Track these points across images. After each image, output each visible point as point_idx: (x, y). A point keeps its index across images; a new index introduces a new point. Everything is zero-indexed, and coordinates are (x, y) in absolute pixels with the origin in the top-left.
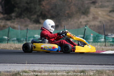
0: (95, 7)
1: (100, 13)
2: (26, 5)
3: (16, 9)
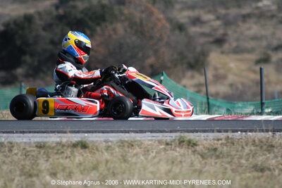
0: (222, 53)
1: (232, 65)
2: (50, 47)
3: (27, 58)
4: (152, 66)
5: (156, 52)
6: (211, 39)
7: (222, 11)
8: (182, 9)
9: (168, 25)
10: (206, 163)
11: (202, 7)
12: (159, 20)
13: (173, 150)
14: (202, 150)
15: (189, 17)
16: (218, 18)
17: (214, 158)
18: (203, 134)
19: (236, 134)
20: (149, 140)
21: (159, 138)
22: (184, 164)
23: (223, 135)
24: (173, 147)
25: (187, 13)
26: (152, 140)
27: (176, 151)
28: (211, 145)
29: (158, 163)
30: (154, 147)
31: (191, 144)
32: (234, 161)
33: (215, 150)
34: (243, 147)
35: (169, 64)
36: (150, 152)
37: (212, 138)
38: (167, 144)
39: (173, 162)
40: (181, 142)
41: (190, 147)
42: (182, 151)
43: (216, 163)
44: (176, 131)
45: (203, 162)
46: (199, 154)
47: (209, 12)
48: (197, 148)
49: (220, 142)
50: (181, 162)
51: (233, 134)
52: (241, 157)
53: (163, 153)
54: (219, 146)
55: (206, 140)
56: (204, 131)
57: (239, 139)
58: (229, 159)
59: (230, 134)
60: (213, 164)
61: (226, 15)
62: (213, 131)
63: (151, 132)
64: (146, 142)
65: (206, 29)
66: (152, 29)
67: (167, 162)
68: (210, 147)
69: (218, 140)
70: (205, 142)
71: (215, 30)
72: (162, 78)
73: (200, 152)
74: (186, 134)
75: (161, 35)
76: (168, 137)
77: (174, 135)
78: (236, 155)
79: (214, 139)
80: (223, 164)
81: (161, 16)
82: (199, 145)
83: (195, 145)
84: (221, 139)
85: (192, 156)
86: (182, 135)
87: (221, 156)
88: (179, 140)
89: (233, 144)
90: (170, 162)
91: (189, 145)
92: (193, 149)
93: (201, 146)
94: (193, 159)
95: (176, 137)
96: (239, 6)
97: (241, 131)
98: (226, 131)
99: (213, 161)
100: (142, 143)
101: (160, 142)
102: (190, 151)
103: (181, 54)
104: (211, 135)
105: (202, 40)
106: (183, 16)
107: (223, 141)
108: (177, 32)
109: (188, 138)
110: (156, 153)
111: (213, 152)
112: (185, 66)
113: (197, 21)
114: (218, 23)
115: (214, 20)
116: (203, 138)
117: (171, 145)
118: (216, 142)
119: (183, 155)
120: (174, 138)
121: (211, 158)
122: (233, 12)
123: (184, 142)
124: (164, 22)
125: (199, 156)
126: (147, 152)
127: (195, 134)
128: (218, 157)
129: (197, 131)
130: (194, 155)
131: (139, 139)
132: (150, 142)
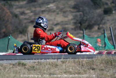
4: (4, 33)
5: (6, 26)
6: (29, 21)
7: (33, 9)
8: (16, 8)
9: (11, 15)
10: (30, 73)
11: (25, 7)
12: (7, 13)
13: (16, 67)
14: (28, 67)
15: (19, 12)
16: (32, 12)
17: (33, 70)
18: (28, 61)
19: (42, 60)
20: (6, 63)
21: (10, 63)
22: (21, 73)
23: (37, 61)
24: (16, 66)
25: (18, 10)
26: (7, 63)
27: (17, 68)
28: (32, 65)
29: (10, 73)
30: (8, 66)
31: (24, 65)
32: (41, 72)
33: (34, 67)
34: (45, 66)
35: (11, 32)
36: (6, 68)
37: (32, 62)
38: (13, 65)
39: (16, 73)
40: (19, 64)
41: (23, 66)
42: (20, 68)
43: (34, 73)
44: (17, 59)
45: (29, 72)
46: (27, 69)
47: (28, 9)
48: (26, 66)
49: (36, 64)
50: (19, 72)
51: (41, 60)
52: (44, 70)
53: (12, 69)
54: (35, 65)
55: (30, 63)
56: (29, 59)
57: (43, 63)
58: (39, 71)
59: (40, 61)
60: (33, 73)
61: (35, 11)
62: (32, 59)
63: (6, 60)
64: (5, 64)
65: (27, 17)
66: (4, 16)
67: (14, 72)
68: (32, 66)
69: (35, 63)
70: (29, 64)
71: (31, 17)
72: (10, 37)
73: (27, 68)
74: (21, 61)
75: (8, 19)
76: (14, 62)
77: (16, 61)
78: (42, 69)
79: (33, 63)
80: (37, 73)
81: (8, 11)
82: (27, 65)
83: (25, 65)
84: (36, 63)
85: (24, 70)
86: (20, 61)
87: (36, 70)
88: (18, 63)
89: (41, 64)
90: (15, 72)
91: (22, 65)
92: (24, 67)
93: (28, 66)
94: (25, 71)
95: (17, 62)
96: (40, 7)
97: (44, 59)
98: (38, 59)
99: (33, 72)
100: (3, 65)
101: (10, 64)
102: (23, 68)
103: (16, 27)
104: (32, 61)
105: (25, 21)
106: (17, 11)
107: (37, 63)
108: (15, 18)
109: (22, 62)
110: (9, 69)
111: (33, 68)
112: (18, 32)
113: (23, 13)
114: (32, 14)
115: (30, 13)
116: (28, 62)
117: (15, 65)
118: (34, 64)
119: (21, 69)
120: (16, 62)
121: (32, 71)
122: (38, 9)
123: (20, 64)
124: (9, 13)
125: (27, 70)
126: (5, 68)
127: (25, 60)
128: (35, 70)
129: (26, 59)
130: (25, 69)
131: (1, 63)
132: (6, 64)
